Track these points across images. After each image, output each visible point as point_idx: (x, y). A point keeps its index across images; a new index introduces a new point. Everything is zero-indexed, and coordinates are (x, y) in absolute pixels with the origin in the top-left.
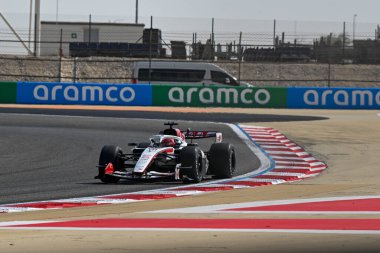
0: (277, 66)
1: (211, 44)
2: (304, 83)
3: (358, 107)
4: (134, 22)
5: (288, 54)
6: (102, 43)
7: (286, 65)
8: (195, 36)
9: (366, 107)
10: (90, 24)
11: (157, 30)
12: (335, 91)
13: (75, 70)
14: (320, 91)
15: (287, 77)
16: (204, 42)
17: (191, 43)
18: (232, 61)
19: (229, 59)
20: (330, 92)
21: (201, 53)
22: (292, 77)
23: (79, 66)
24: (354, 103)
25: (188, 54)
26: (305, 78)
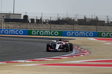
0: (58, 25)
1: (41, 19)
2: (66, 30)
3: (81, 36)
4: (13, 13)
5: (61, 22)
6: (13, 19)
7: (61, 25)
8: (37, 17)
9: (83, 36)
10: (10, 14)
11: (27, 16)
12: (75, 32)
13: (6, 26)
14: (71, 32)
15: (61, 28)
16: (39, 19)
17: (35, 19)
18: (47, 24)
19: (46, 23)
20: (74, 32)
21: (38, 22)
22: (62, 28)
23: (7, 25)
24: (80, 35)
25: (35, 22)
26: (66, 29)
